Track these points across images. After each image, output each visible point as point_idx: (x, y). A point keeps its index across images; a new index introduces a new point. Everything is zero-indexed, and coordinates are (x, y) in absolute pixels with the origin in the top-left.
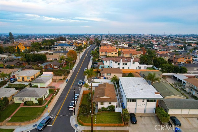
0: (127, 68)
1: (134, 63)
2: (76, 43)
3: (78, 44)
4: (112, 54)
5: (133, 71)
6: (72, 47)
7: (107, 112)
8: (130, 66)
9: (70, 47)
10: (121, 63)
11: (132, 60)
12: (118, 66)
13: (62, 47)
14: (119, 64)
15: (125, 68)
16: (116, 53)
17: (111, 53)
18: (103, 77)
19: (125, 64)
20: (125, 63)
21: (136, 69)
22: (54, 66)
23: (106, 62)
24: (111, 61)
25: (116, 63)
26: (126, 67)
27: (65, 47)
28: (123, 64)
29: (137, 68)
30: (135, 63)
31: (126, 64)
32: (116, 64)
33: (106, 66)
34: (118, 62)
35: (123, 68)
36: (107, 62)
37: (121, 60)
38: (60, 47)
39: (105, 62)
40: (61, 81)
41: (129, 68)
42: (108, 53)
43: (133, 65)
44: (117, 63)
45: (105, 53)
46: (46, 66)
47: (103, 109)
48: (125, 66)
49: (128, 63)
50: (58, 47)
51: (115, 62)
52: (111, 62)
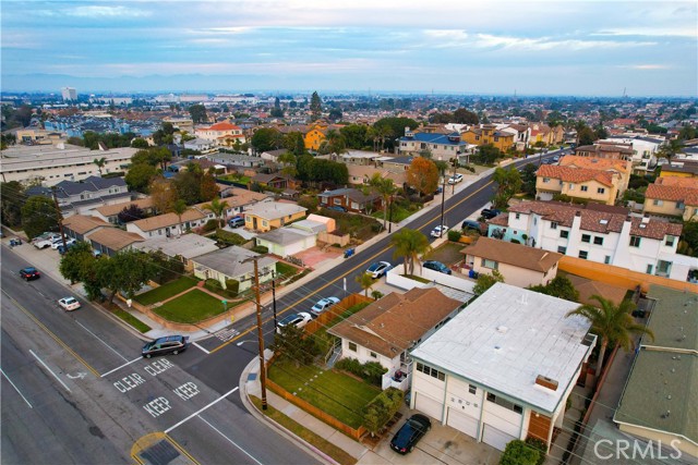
0: (602, 260)
1: (635, 242)
2: (490, 133)
3: (496, 140)
4: (584, 189)
5: (623, 275)
6: (452, 149)
7: (359, 379)
8: (615, 251)
9: (445, 148)
10: (576, 232)
11: (627, 226)
12: (562, 242)
13: (423, 146)
14: (564, 234)
15: (589, 257)
16: (602, 187)
17: (579, 186)
18: (467, 267)
19: (592, 240)
20: (593, 235)
21: (644, 270)
22: (350, 203)
23: (518, 217)
24: (535, 215)
25: (554, 226)
26: (596, 254)
27: (431, 147)
28: (586, 238)
29: (650, 267)
30: (643, 241)
31: (599, 241)
32: (553, 230)
33: (515, 232)
34: (560, 224)
35: (583, 254)
36: (521, 216)
37: (577, 221)
38: (418, 145)
39: (512, 216)
40: (335, 249)
41: (608, 258)
42: (566, 185)
43: (633, 249)
44: (559, 228)
45: (558, 181)
46: (333, 198)
47: (350, 366)
48: (590, 247)
49: (609, 239)
50: (409, 144)
51: (549, 223)
52: (536, 220)
